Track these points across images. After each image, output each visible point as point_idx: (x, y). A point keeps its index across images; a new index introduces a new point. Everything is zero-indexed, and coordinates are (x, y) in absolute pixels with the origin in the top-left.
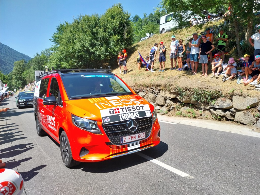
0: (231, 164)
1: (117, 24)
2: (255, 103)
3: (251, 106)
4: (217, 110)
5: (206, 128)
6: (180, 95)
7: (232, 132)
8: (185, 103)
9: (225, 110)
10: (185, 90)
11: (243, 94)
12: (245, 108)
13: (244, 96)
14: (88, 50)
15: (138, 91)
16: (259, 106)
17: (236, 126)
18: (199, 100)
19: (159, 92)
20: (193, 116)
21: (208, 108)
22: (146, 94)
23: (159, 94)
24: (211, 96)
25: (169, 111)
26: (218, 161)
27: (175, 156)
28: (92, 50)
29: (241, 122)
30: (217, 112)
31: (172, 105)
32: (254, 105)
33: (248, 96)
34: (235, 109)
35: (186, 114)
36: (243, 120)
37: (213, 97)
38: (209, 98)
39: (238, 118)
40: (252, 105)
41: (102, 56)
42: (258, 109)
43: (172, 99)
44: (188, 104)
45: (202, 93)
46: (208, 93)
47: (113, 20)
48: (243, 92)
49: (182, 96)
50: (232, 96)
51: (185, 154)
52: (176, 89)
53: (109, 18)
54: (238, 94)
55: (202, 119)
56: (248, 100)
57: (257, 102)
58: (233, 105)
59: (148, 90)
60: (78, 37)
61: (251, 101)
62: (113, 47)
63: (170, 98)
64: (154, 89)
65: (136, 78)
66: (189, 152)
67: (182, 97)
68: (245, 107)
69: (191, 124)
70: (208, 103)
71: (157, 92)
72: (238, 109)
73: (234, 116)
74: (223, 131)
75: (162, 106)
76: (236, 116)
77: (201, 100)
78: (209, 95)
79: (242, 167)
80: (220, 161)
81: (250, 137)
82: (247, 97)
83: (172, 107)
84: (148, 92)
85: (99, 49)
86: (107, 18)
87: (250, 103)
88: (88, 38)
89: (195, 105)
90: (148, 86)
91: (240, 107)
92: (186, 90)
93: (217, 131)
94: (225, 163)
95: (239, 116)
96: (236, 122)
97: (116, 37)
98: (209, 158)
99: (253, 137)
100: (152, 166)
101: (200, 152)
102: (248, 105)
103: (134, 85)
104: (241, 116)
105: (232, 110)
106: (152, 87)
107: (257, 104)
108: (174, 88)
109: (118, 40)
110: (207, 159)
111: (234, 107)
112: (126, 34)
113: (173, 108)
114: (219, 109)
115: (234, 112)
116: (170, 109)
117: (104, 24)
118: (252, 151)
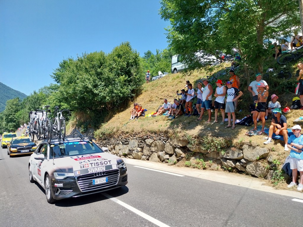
0: (229, 221)
1: (124, 64)
2: (264, 154)
3: (262, 157)
4: (227, 160)
5: (215, 181)
6: (189, 143)
7: (241, 185)
8: (195, 153)
9: (235, 161)
10: (194, 138)
11: (253, 144)
12: (256, 159)
13: (254, 146)
14: (91, 91)
15: (145, 137)
16: (268, 157)
17: (247, 178)
18: (209, 150)
19: (168, 139)
20: (203, 167)
21: (219, 158)
22: (154, 141)
23: (167, 141)
24: (220, 146)
25: (178, 160)
26: (216, 219)
27: (174, 214)
28: (96, 92)
29: (253, 174)
30: (228, 163)
31: (181, 154)
32: (264, 156)
33: (258, 146)
34: (245, 160)
35: (196, 165)
36: (254, 172)
37: (223, 147)
38: (219, 147)
39: (249, 170)
40: (262, 155)
41: (108, 98)
42: (268, 160)
43: (181, 148)
44: (198, 153)
45: (212, 142)
46: (218, 142)
47: (119, 59)
48: (252, 142)
49: (191, 144)
50: (242, 146)
51: (184, 211)
52: (185, 136)
53: (116, 58)
54: (247, 143)
55: (213, 170)
56: (257, 151)
57: (267, 152)
58: (243, 156)
59: (156, 137)
60: (81, 77)
61: (261, 151)
62: (119, 88)
63: (179, 146)
64: (163, 136)
65: (143, 122)
66: (190, 209)
67: (191, 146)
68: (255, 157)
69: (200, 177)
70: (219, 153)
71: (165, 139)
72: (248, 159)
73: (245, 168)
74: (231, 185)
75: (171, 155)
76: (247, 167)
77: (210, 149)
78: (218, 144)
79: (239, 224)
80: (218, 218)
81: (258, 191)
82: (256, 147)
83: (181, 156)
84: (156, 139)
85: (104, 90)
86: (114, 57)
87: (260, 153)
88: (91, 79)
89: (206, 154)
90: (155, 133)
91: (250, 158)
92: (196, 137)
93: (226, 184)
94: (224, 220)
95: (250, 167)
96: (247, 174)
97: (122, 78)
98: (208, 215)
99: (261, 191)
100: (147, 224)
101: (201, 208)
102: (259, 156)
103: (141, 130)
104: (251, 168)
105: (243, 161)
106: (161, 134)
107: (266, 155)
108: (183, 135)
109: (125, 81)
110: (206, 216)
111: (245, 157)
112: (135, 74)
113: (182, 158)
114: (230, 159)
115: (245, 163)
116: (180, 159)
117: (110, 63)
118: (254, 207)
